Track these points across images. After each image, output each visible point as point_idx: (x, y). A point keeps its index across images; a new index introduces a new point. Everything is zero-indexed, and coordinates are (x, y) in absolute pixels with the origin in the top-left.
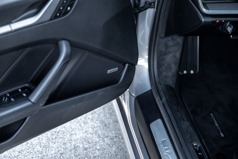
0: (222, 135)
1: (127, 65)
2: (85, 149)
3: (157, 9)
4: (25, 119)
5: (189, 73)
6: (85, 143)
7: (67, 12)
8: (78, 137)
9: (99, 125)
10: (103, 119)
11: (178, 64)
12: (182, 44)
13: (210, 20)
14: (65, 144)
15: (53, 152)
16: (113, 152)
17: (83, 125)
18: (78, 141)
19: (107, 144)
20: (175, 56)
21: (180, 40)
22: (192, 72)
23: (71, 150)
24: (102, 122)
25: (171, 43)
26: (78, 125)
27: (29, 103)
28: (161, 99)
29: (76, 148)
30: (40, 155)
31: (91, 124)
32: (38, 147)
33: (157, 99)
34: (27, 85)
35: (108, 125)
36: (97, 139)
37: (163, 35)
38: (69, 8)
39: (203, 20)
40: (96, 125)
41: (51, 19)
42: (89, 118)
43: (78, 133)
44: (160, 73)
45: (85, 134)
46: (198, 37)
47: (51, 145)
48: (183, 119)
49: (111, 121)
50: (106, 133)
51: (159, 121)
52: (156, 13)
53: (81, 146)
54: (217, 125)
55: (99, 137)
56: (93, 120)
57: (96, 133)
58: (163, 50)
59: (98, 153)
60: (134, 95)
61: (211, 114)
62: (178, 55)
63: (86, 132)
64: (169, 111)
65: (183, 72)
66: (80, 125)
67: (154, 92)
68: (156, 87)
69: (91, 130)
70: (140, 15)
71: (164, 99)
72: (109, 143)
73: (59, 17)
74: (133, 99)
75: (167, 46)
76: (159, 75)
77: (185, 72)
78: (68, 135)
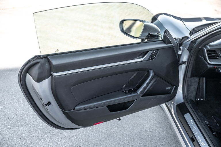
0: (218, 125)
1: (174, 86)
2: (151, 132)
3: (187, 64)
4: (134, 100)
5: (200, 100)
6: (150, 129)
7: (154, 58)
8: (147, 126)
9: (156, 122)
10: (158, 120)
11: (196, 91)
12: (198, 82)
13: (212, 66)
14: (141, 129)
15: (136, 132)
16: (164, 134)
17: (149, 122)
18: (147, 128)
19: (161, 130)
20: (195, 87)
21: (197, 79)
22: (202, 99)
23: (144, 132)
24: (158, 121)
25: (193, 81)
26: (147, 122)
27: (136, 94)
28: (189, 105)
29: (146, 131)
30: (130, 132)
31: (153, 122)
32: (129, 129)
33: (187, 105)
34: (135, 88)
35: (161, 123)
36: (156, 128)
37: (189, 76)
38: (155, 57)
39: (209, 66)
40: (155, 123)
41: (148, 60)
42: (151, 120)
43: (146, 125)
44: (188, 94)
45: (150, 126)
46: (205, 78)
47: (134, 129)
48: (200, 113)
49: (162, 121)
50: (160, 126)
51: (188, 114)
52: (187, 66)
53: (149, 130)
54: (215, 121)
55: (157, 127)
56: (153, 120)
57: (155, 126)
58: (190, 84)
59: (156, 134)
60: (175, 104)
61: (213, 117)
62: (196, 87)
63: (150, 125)
64: (193, 109)
65: (198, 99)
66: (148, 122)
67: (185, 102)
68: (186, 100)
69: (153, 124)
70: (180, 67)
71: (190, 105)
72: (162, 130)
73: (151, 60)
74: (175, 106)
75: (191, 82)
76: (187, 95)
77: (199, 99)
78: (142, 126)
